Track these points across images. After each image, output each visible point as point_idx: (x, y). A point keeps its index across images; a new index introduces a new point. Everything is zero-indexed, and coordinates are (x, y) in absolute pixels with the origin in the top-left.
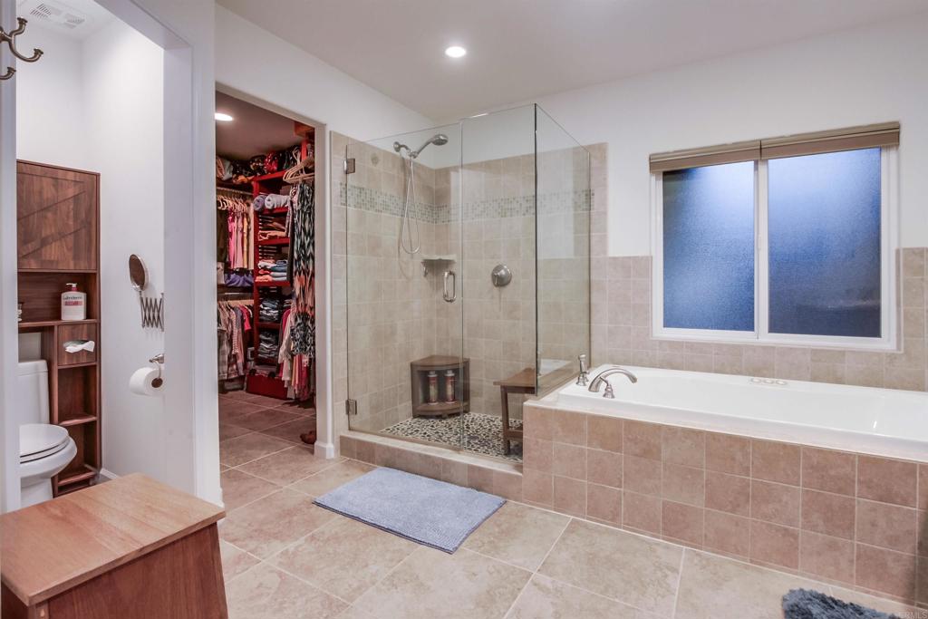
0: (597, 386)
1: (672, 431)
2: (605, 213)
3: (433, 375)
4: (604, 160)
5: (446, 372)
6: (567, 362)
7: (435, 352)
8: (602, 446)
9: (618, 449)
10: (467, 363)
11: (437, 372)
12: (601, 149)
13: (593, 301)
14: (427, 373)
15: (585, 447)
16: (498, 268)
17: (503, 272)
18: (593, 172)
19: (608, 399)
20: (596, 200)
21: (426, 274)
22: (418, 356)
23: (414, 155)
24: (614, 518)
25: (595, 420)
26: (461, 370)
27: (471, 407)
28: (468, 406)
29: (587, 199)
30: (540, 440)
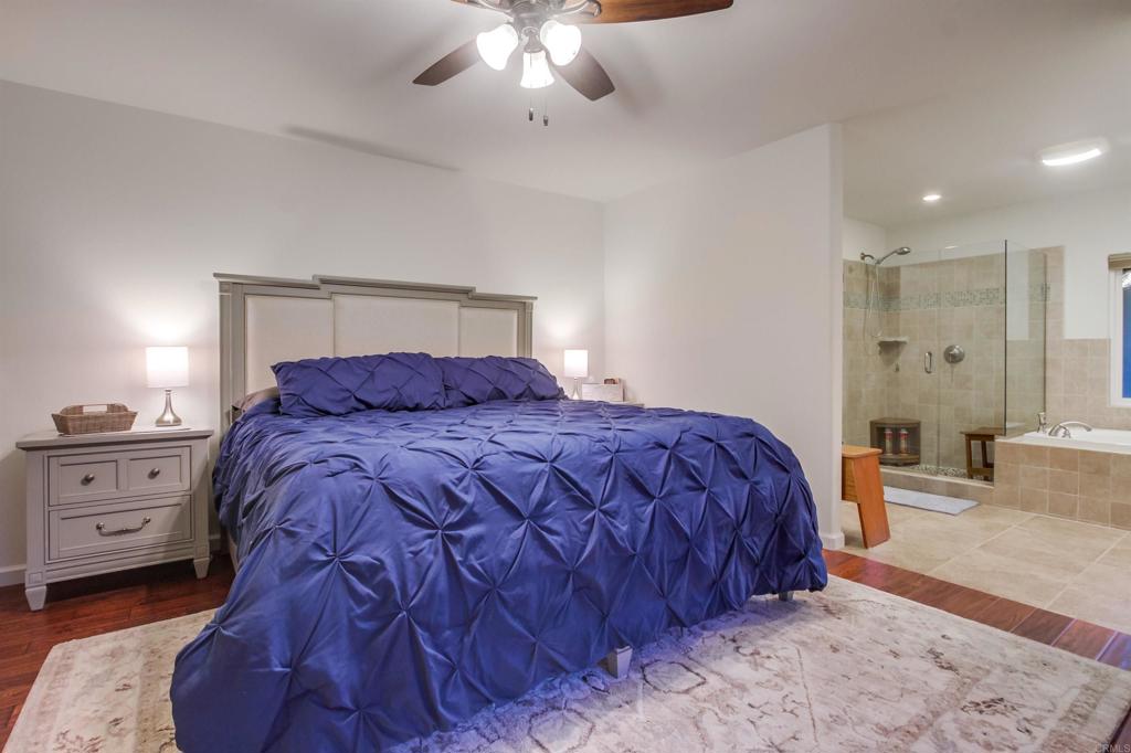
0: (1057, 432)
1: (1120, 457)
2: (1061, 304)
3: (888, 432)
4: (1061, 259)
5: (900, 429)
6: (1023, 424)
7: (886, 415)
8: (1062, 467)
9: (1075, 469)
10: (919, 424)
11: (892, 429)
12: (1058, 252)
13: (1048, 375)
14: (884, 429)
15: (1048, 469)
16: (951, 348)
17: (956, 351)
18: (1049, 270)
19: (1067, 438)
20: (1052, 294)
21: (880, 353)
22: (875, 417)
23: (879, 262)
24: (1071, 514)
25: (1055, 450)
26: (914, 430)
27: (922, 460)
28: (919, 459)
29: (1043, 293)
30: (1010, 465)
